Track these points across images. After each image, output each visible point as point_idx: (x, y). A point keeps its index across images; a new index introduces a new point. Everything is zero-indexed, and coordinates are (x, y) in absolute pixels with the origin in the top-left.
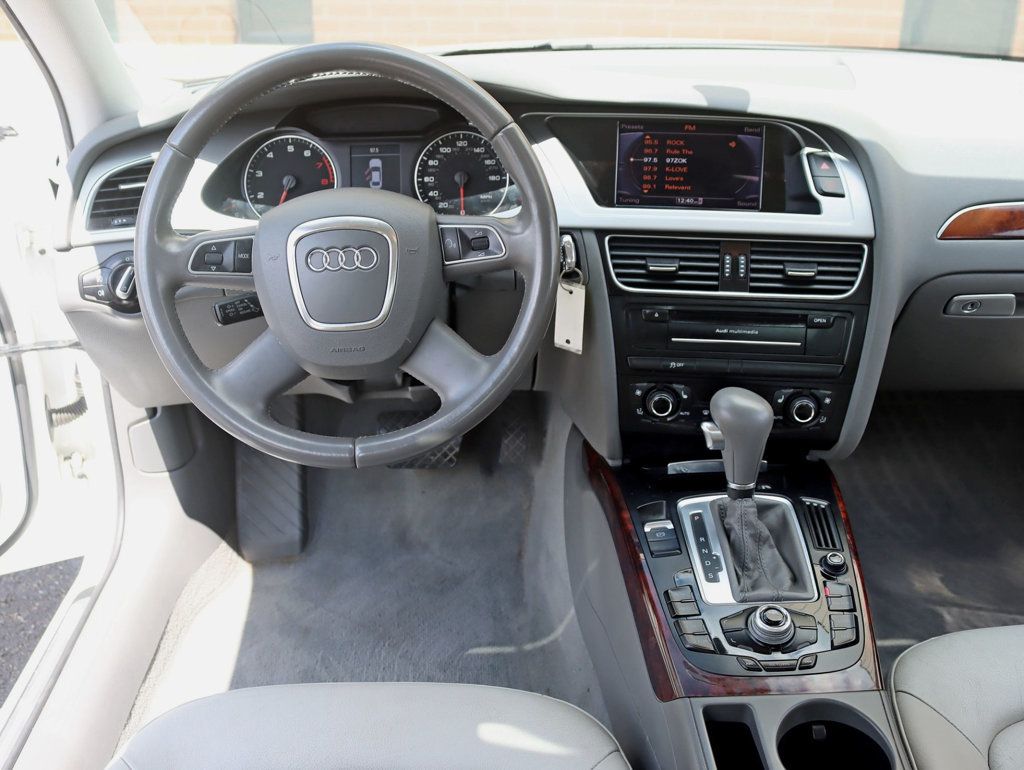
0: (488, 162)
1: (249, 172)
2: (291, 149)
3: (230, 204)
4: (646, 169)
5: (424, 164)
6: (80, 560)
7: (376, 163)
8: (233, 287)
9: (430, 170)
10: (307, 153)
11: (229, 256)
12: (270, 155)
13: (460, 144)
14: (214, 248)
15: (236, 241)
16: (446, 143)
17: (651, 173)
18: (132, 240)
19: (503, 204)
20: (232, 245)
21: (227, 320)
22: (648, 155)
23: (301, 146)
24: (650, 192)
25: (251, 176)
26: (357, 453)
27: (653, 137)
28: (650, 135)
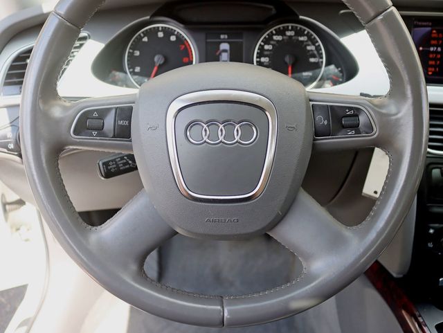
0: (309, 48)
1: (129, 52)
2: (161, 35)
3: (115, 76)
4: (431, 56)
5: (261, 48)
6: (24, 287)
7: (225, 46)
8: (113, 150)
9: (266, 53)
10: (173, 38)
11: (109, 122)
12: (145, 39)
13: (288, 33)
14: (96, 115)
15: (116, 108)
16: (279, 32)
17: (435, 59)
18: (18, 106)
19: (320, 80)
20: (113, 111)
21: (108, 175)
22: (433, 46)
23: (168, 33)
24: (434, 73)
25: (131, 55)
26: (226, 315)
27: (438, 32)
28: (436, 30)
